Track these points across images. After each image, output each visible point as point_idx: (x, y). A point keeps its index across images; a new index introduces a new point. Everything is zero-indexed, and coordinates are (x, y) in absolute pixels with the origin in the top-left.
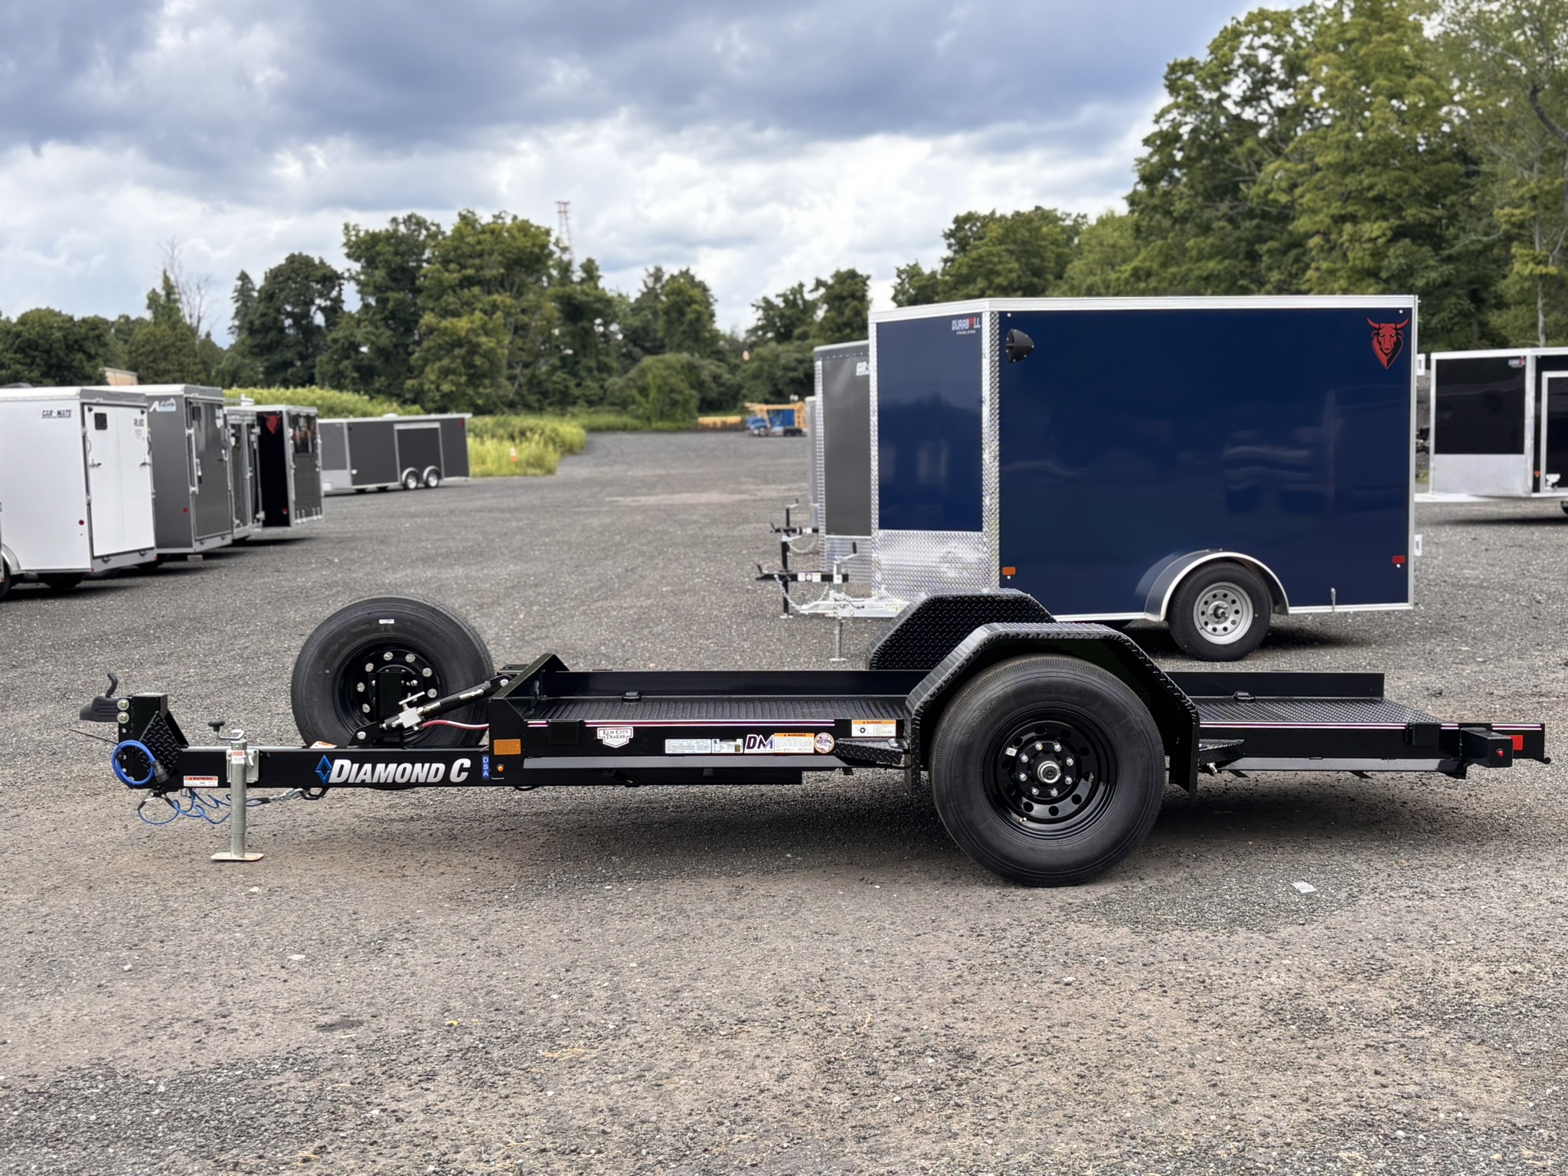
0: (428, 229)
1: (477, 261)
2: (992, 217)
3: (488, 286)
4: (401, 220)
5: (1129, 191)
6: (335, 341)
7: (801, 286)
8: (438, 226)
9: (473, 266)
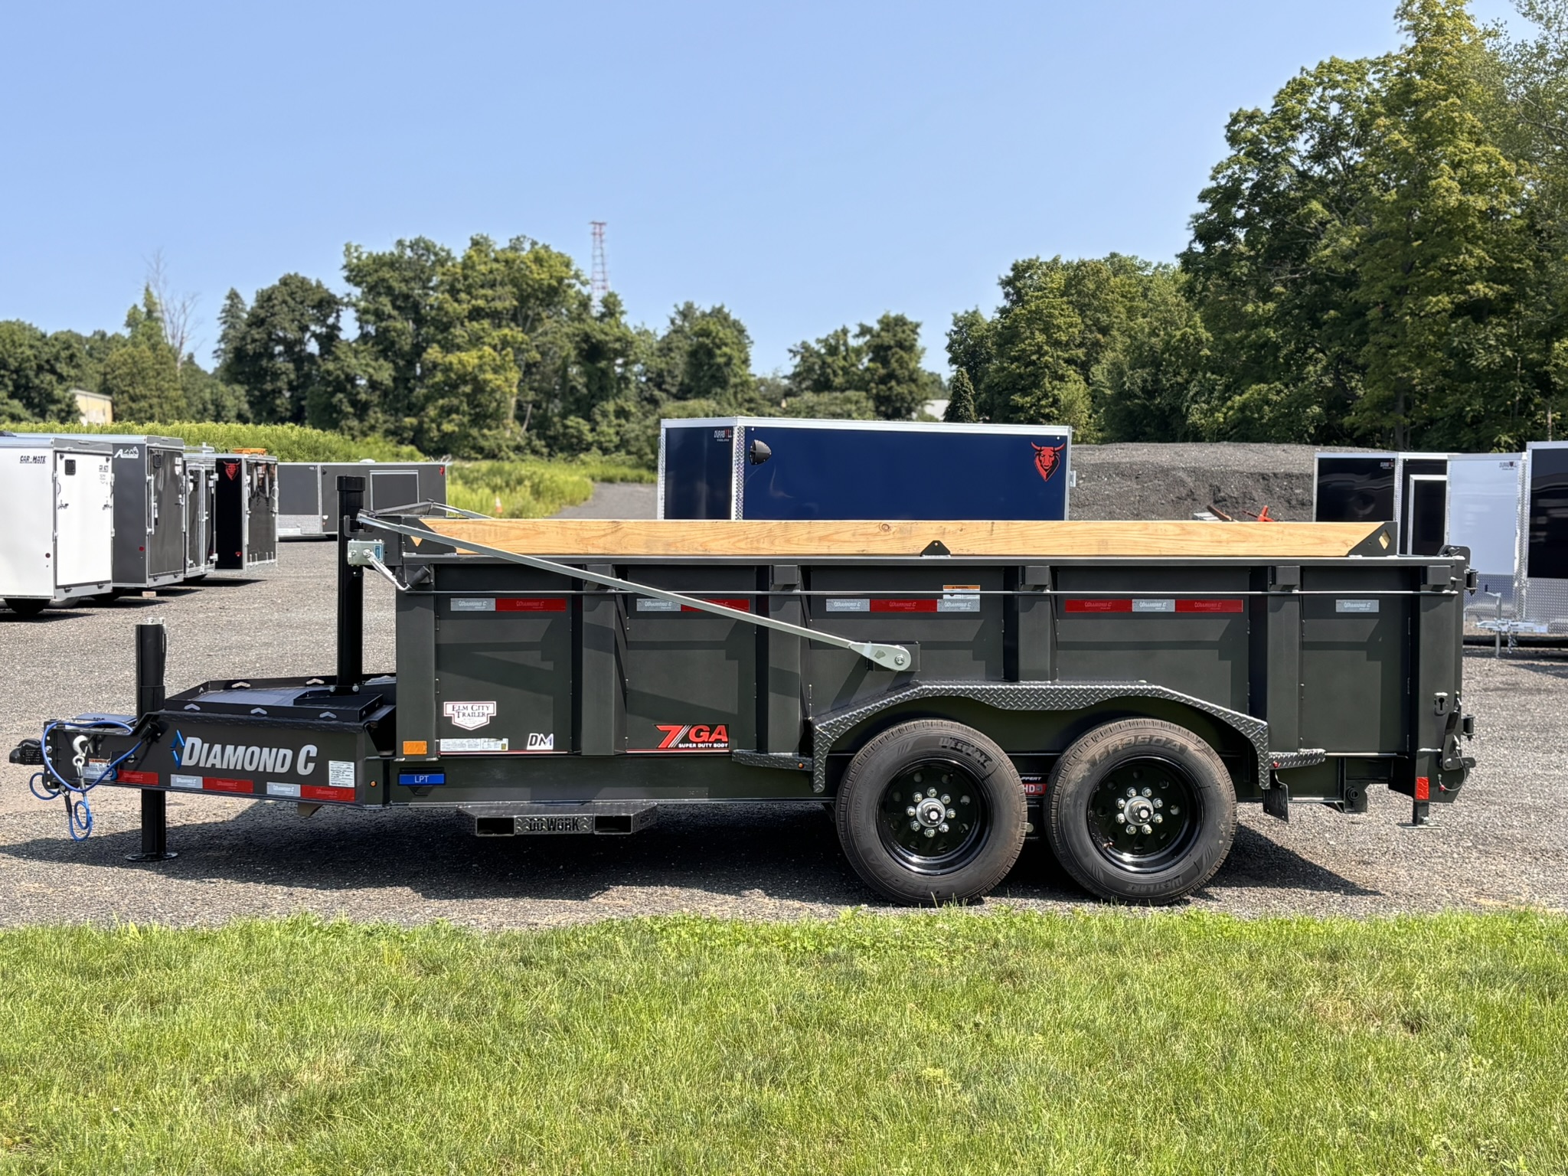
0: (436, 254)
1: (489, 292)
2: (1054, 266)
3: (499, 320)
4: (408, 243)
7: (845, 332)
8: (448, 253)
9: (485, 297)
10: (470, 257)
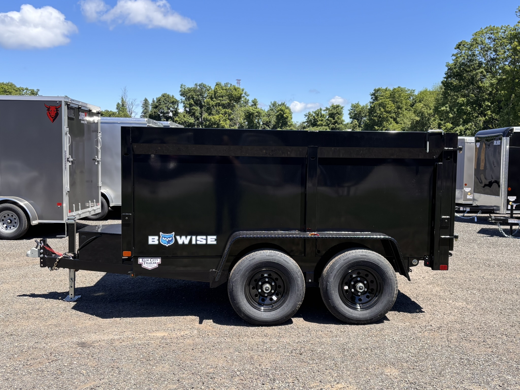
0: (206, 88)
1: (221, 98)
2: (386, 90)
3: (224, 106)
4: (198, 85)
7: (321, 110)
8: (210, 87)
9: (220, 100)
10: (216, 88)
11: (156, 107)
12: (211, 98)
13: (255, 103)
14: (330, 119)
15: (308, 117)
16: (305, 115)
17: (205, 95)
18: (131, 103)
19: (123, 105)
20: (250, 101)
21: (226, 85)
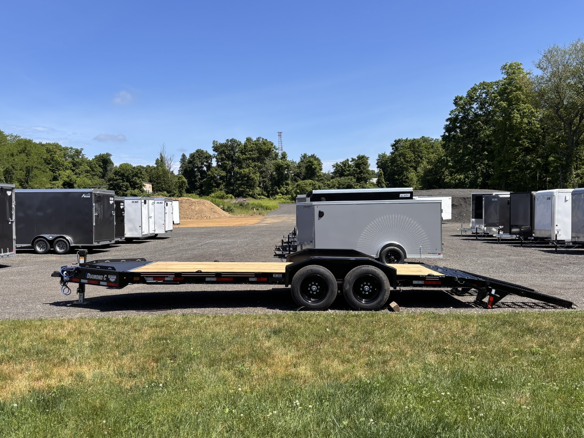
2: (406, 140)
3: (254, 160)
4: (229, 140)
5: (443, 134)
6: (209, 175)
7: (348, 160)
8: (240, 142)
10: (246, 143)
11: (190, 162)
12: (243, 153)
13: (284, 156)
14: (356, 169)
15: (336, 168)
16: (333, 166)
17: (237, 150)
18: (169, 159)
19: (162, 161)
20: (280, 154)
21: (258, 139)
